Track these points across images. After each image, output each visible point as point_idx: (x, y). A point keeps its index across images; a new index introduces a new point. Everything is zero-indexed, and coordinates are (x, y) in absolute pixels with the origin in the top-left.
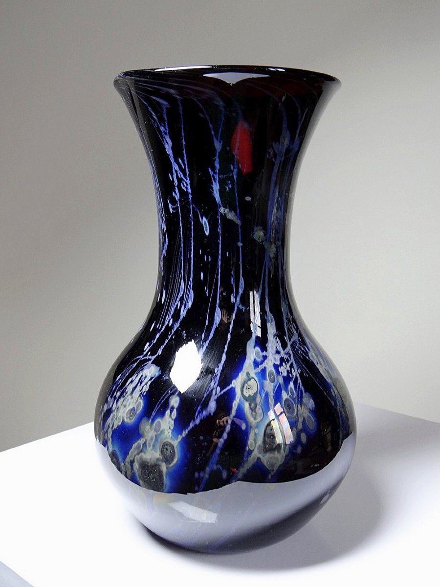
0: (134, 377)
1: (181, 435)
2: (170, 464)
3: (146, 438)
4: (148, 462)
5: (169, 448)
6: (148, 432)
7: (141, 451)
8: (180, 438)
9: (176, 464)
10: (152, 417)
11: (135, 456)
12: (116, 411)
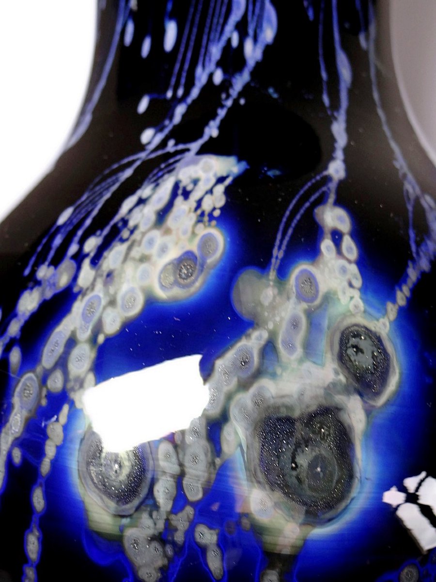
0: (145, 191)
1: (394, 301)
2: (378, 394)
3: (271, 326)
4: (289, 408)
5: (364, 343)
6: (273, 307)
7: (258, 374)
8: (392, 311)
9: (397, 393)
10: (275, 263)
11: (229, 397)
12: (99, 286)
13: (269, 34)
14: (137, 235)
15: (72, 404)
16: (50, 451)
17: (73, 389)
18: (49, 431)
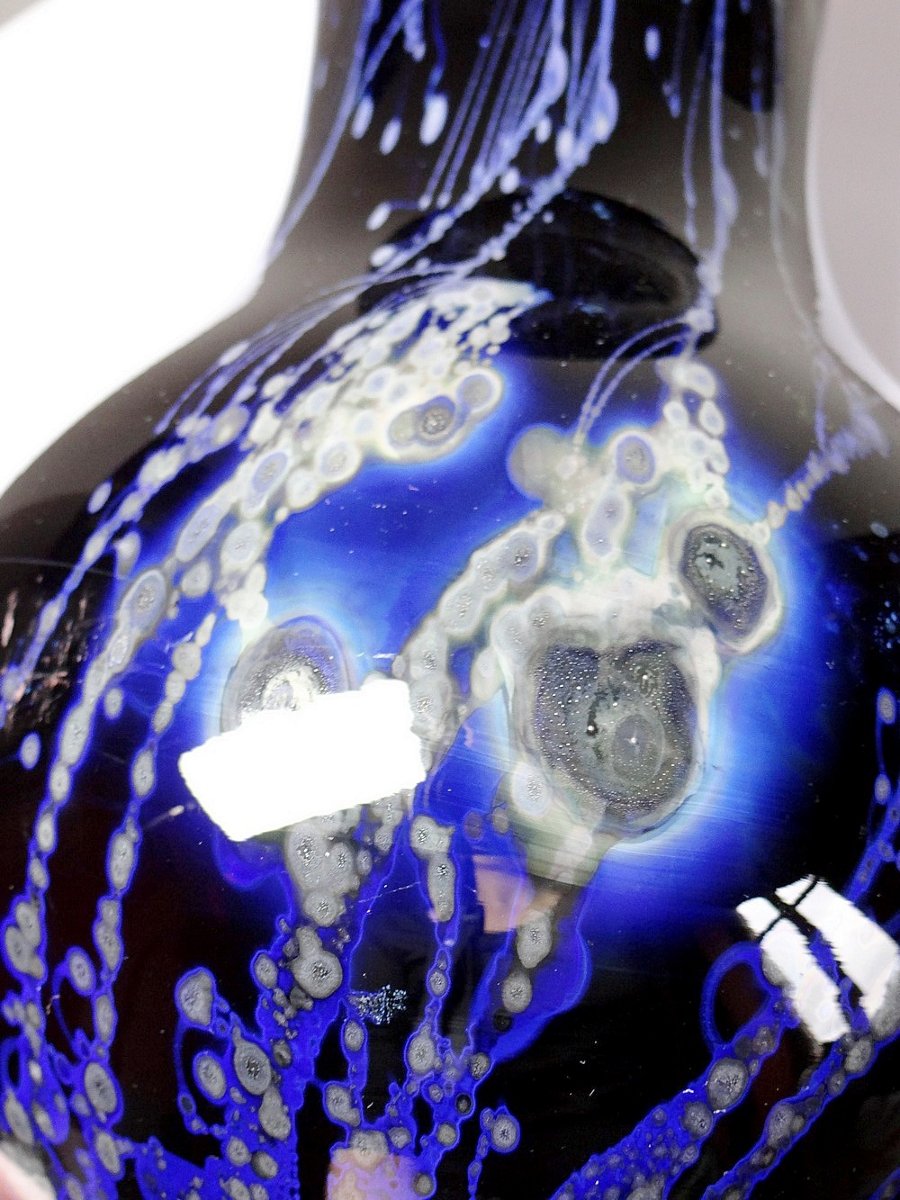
4: (591, 634)
6: (576, 483)
10: (585, 422)
11: (491, 610)
12: (286, 439)
13: (601, 127)
14: (356, 373)
15: (222, 612)
16: (175, 689)
17: (225, 590)
18: (176, 659)
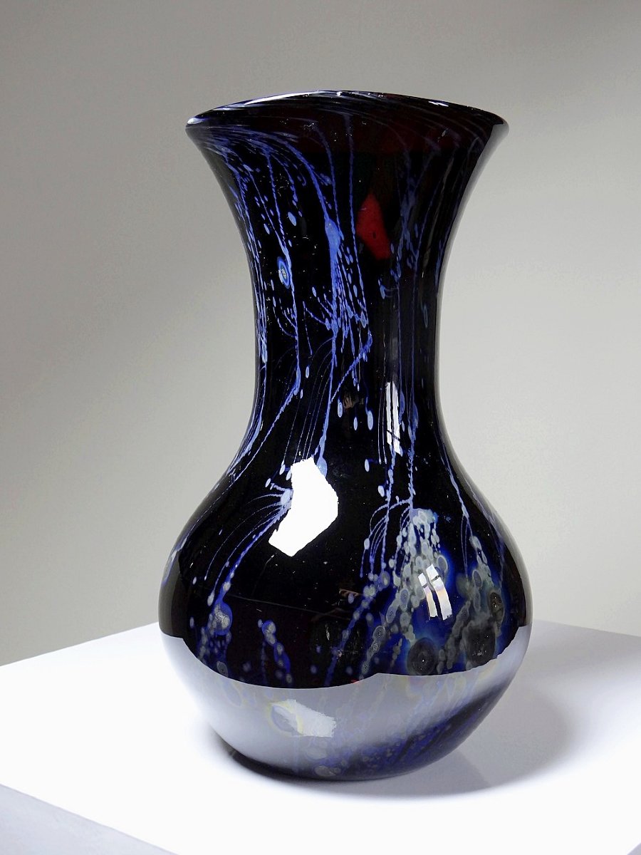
1: (500, 579)
3: (471, 599)
5: (496, 600)
7: (469, 619)
8: (500, 584)
11: (462, 629)
12: (405, 585)
17: (403, 632)
18: (394, 650)
